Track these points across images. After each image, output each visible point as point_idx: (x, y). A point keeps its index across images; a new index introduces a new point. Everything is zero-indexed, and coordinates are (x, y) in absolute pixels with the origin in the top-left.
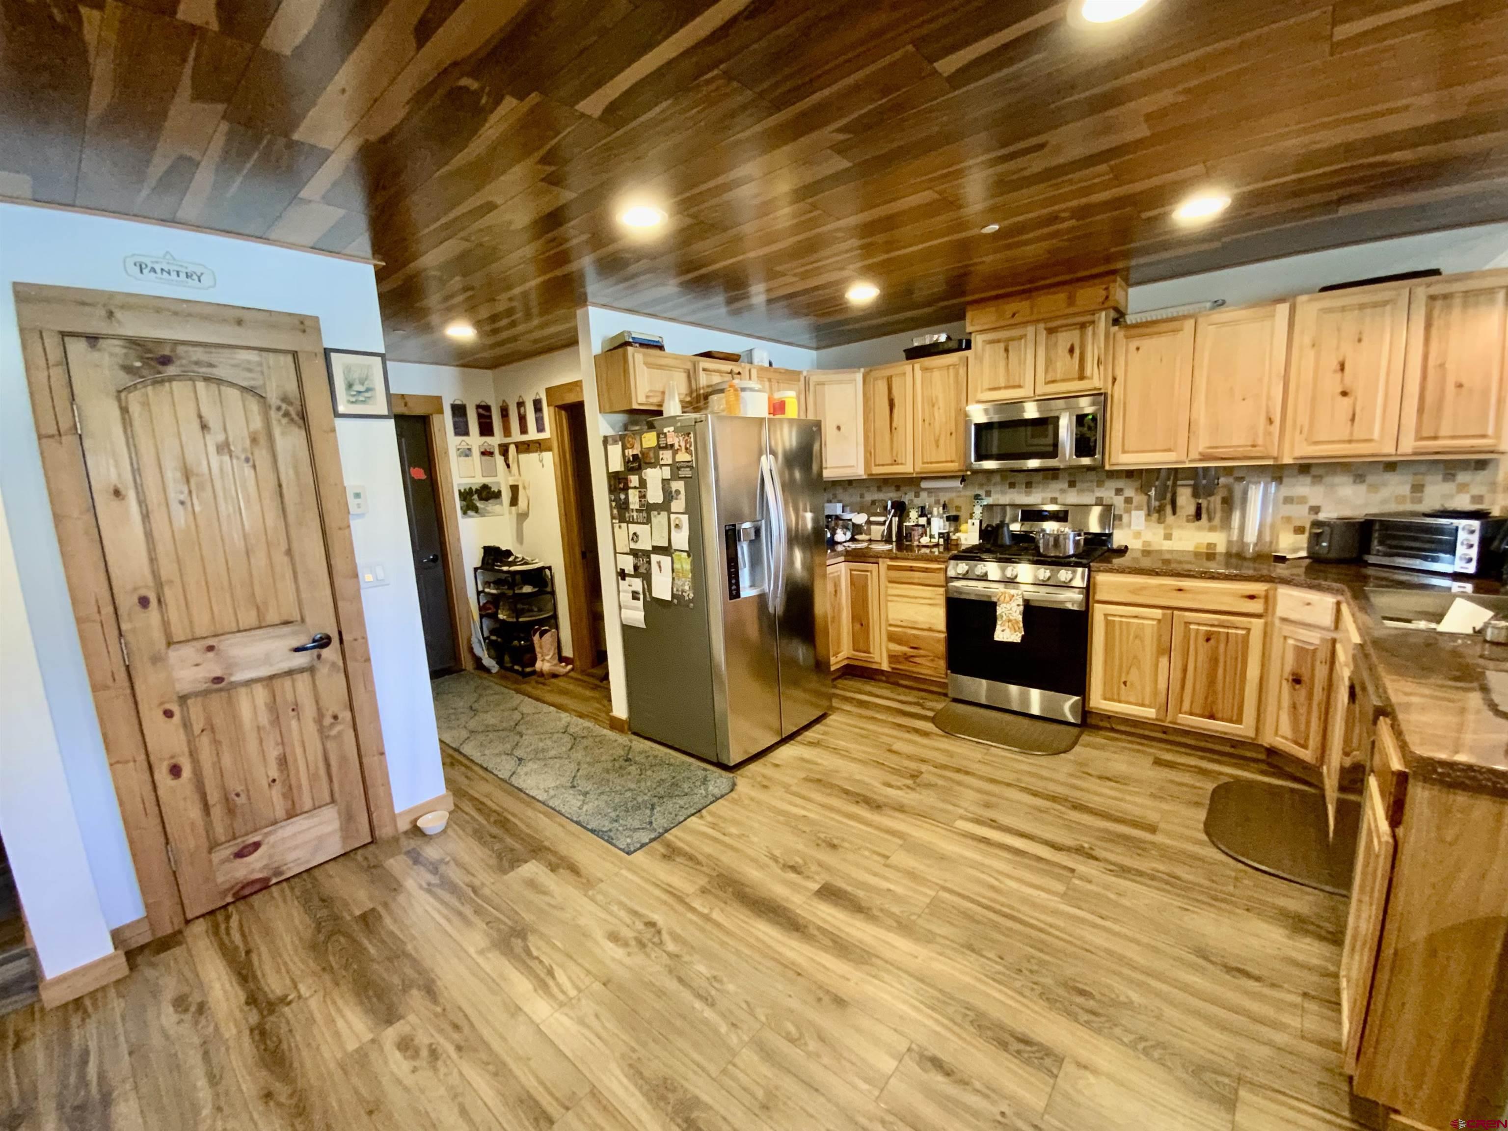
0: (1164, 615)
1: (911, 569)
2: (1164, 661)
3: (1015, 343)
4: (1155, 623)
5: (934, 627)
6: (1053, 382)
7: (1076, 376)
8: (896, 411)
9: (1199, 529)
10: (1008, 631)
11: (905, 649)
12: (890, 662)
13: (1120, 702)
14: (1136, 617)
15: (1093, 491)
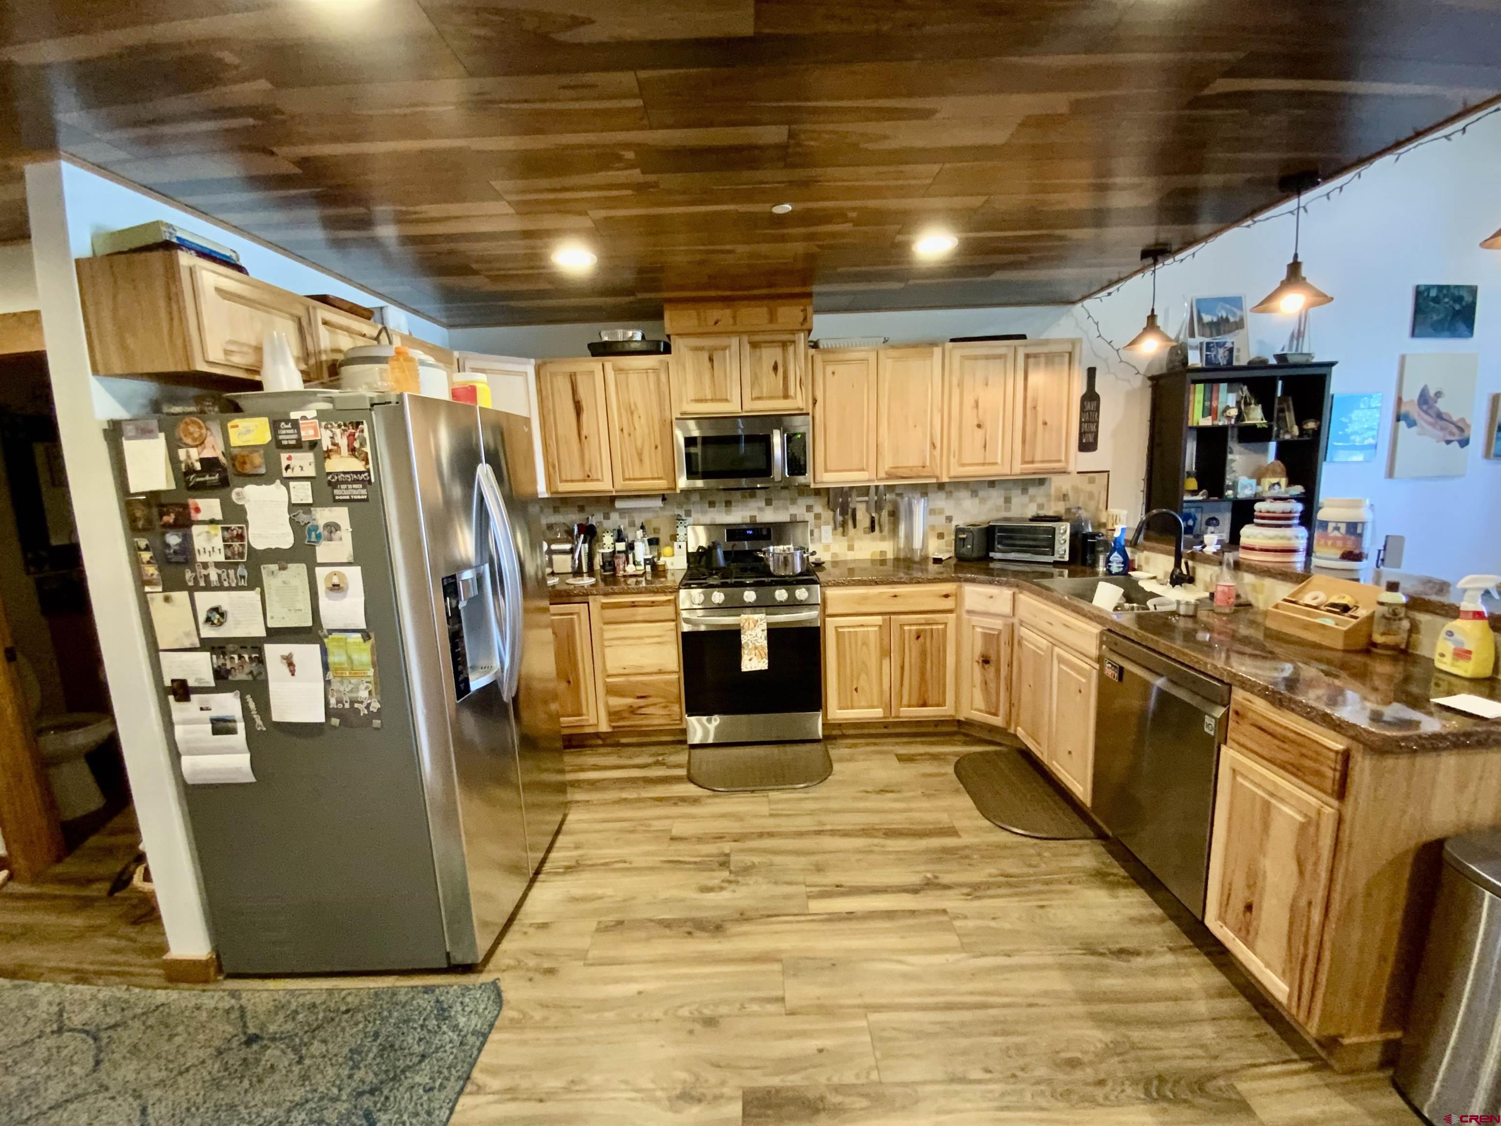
0: (884, 621)
1: (634, 605)
2: (886, 662)
3: (721, 353)
4: (876, 629)
5: (664, 668)
6: (759, 398)
7: (781, 394)
8: (584, 417)
9: (874, 539)
10: (755, 659)
11: (629, 701)
12: (610, 721)
13: (852, 708)
14: (862, 626)
15: (787, 509)
